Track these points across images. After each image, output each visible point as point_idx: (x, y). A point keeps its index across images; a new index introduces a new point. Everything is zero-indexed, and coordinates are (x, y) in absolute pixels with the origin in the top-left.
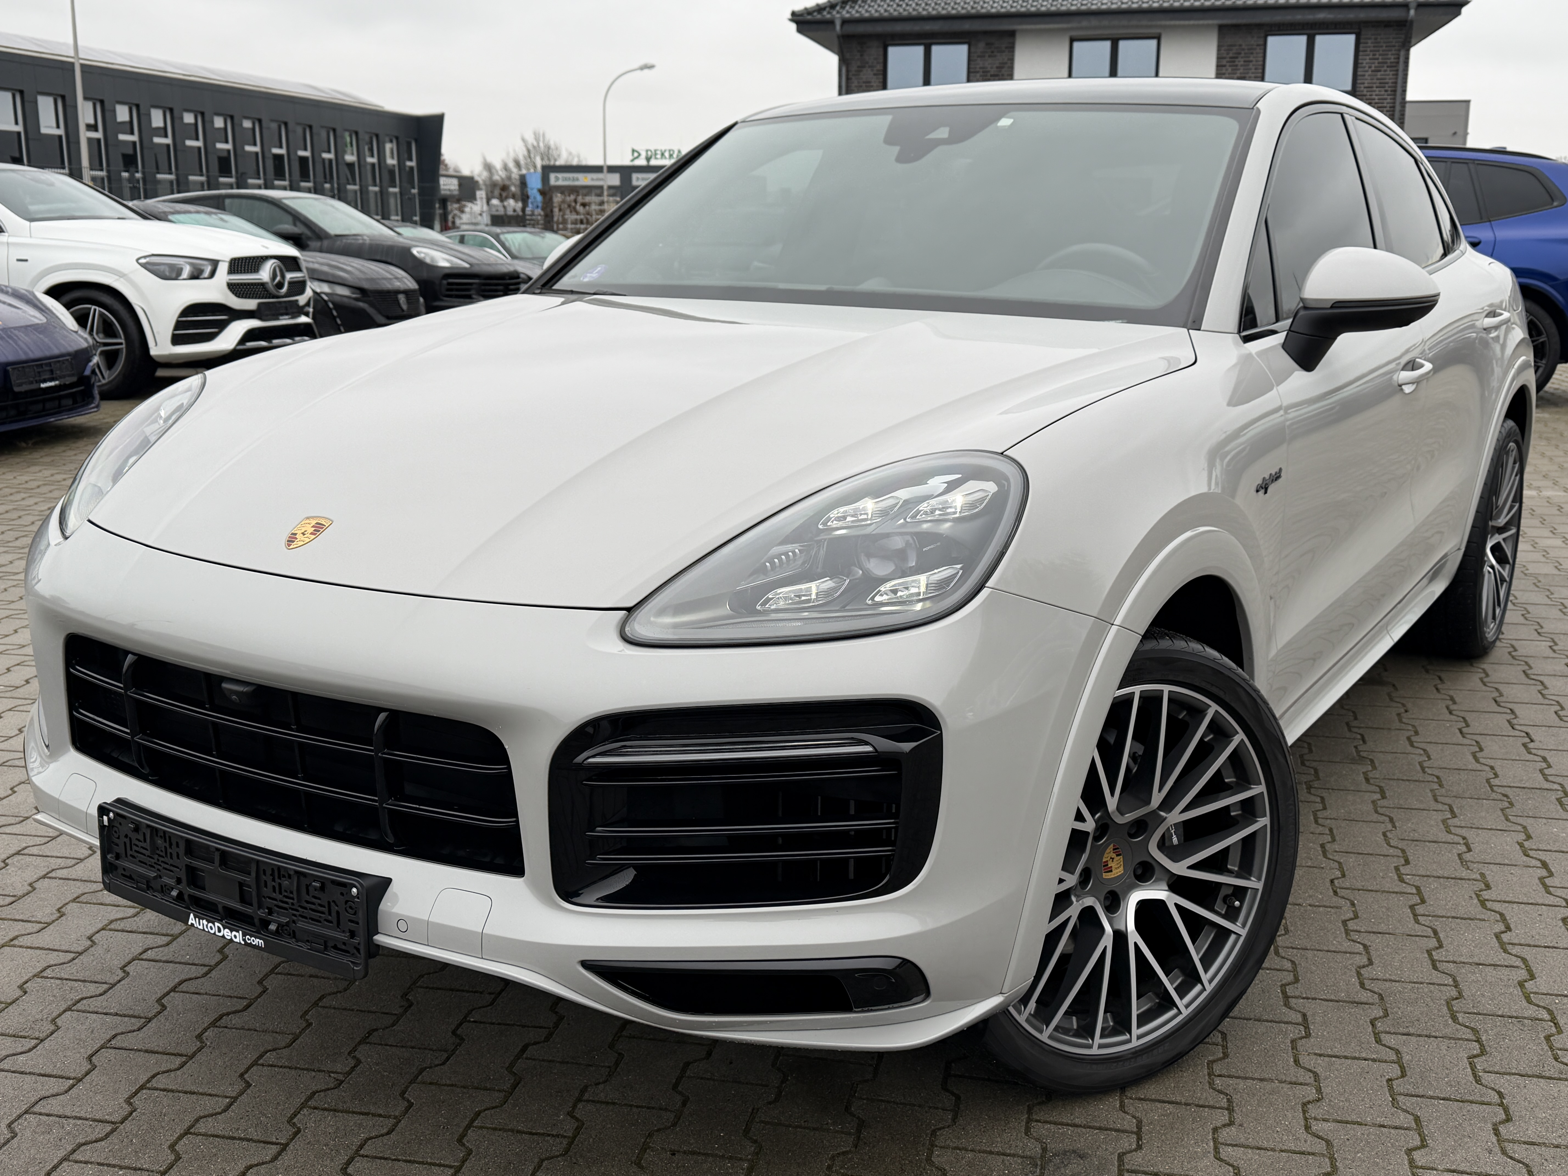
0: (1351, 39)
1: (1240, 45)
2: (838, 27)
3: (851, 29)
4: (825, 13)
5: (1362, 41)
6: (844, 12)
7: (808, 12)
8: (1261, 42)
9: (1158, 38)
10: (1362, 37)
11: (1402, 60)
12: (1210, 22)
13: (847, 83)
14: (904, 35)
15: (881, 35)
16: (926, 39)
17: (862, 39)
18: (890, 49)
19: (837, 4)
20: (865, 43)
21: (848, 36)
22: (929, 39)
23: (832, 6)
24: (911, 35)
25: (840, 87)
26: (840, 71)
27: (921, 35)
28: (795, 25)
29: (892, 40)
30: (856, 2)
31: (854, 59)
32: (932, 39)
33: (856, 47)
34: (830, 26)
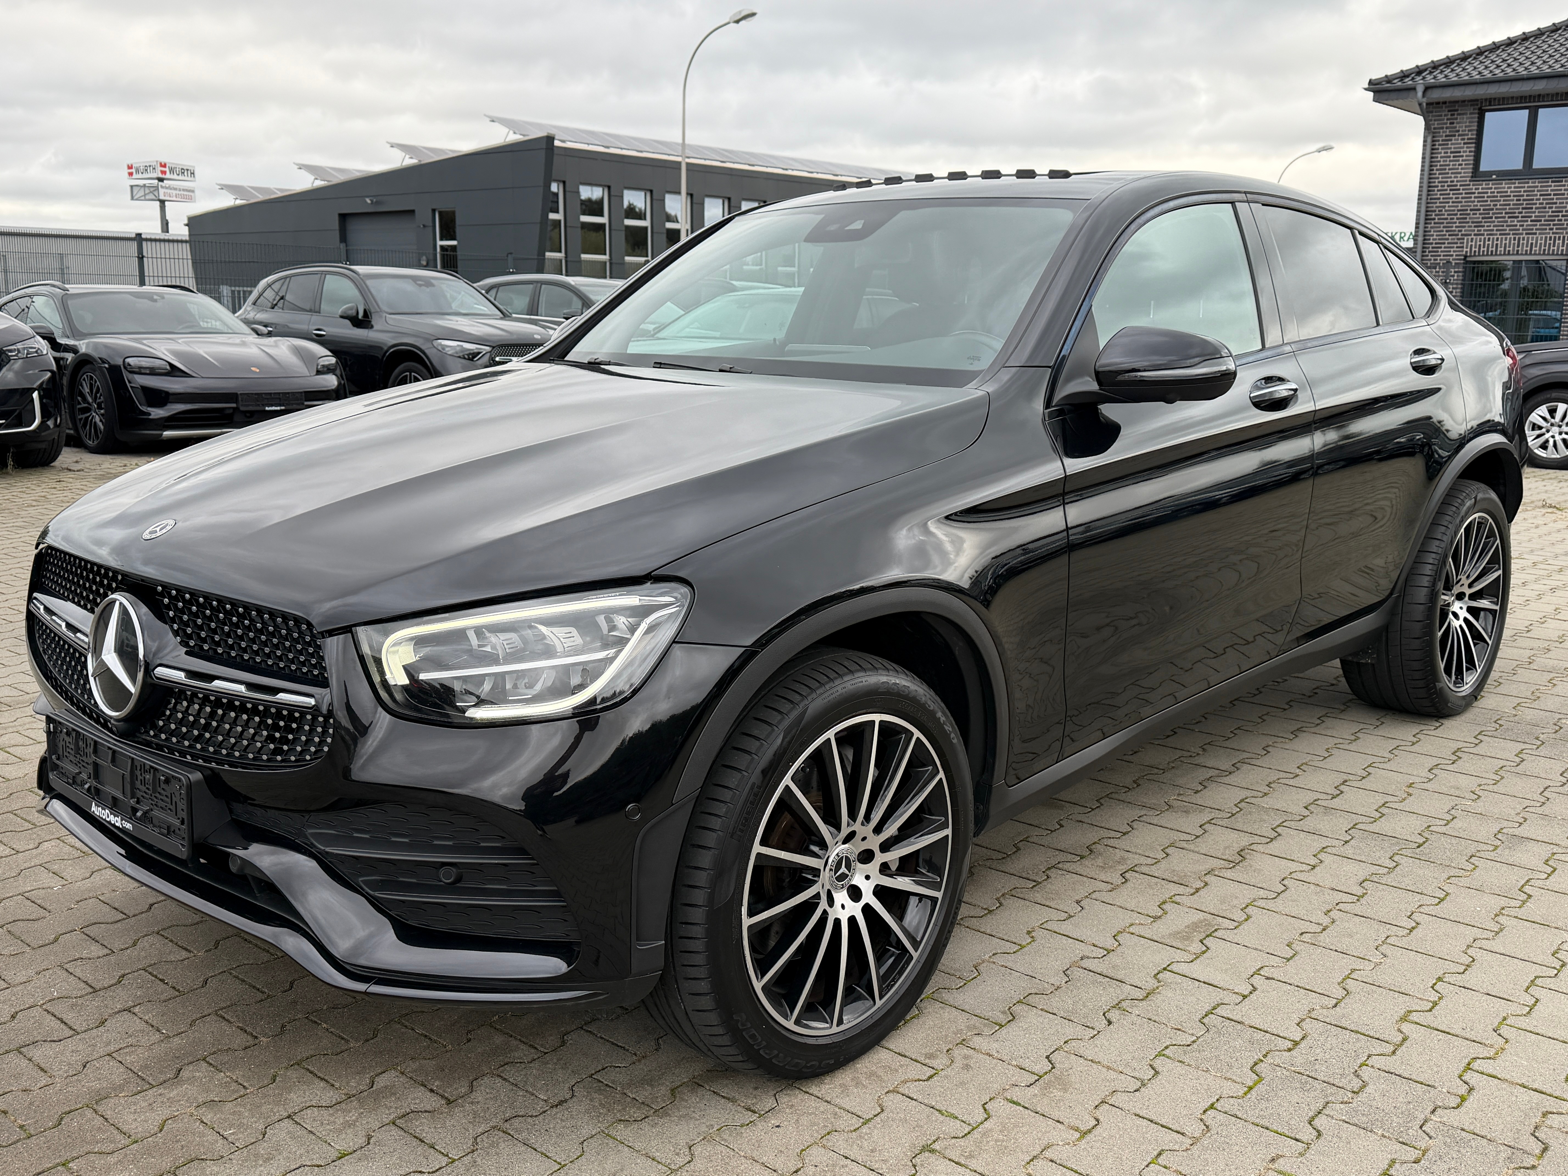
2: (1420, 94)
3: (1436, 95)
4: (1407, 80)
6: (1430, 79)
7: (1388, 79)
13: (1432, 153)
14: (1503, 98)
15: (1477, 100)
16: (1530, 102)
17: (1453, 106)
18: (1488, 115)
19: (1426, 70)
20: (1457, 110)
21: (1438, 103)
22: (1534, 102)
23: (1419, 71)
24: (1512, 98)
25: (1423, 158)
26: (1425, 141)
27: (1526, 97)
28: (1372, 94)
29: (1490, 105)
30: (1447, 67)
31: (1443, 128)
32: (1539, 101)
33: (1445, 115)
34: (1412, 93)
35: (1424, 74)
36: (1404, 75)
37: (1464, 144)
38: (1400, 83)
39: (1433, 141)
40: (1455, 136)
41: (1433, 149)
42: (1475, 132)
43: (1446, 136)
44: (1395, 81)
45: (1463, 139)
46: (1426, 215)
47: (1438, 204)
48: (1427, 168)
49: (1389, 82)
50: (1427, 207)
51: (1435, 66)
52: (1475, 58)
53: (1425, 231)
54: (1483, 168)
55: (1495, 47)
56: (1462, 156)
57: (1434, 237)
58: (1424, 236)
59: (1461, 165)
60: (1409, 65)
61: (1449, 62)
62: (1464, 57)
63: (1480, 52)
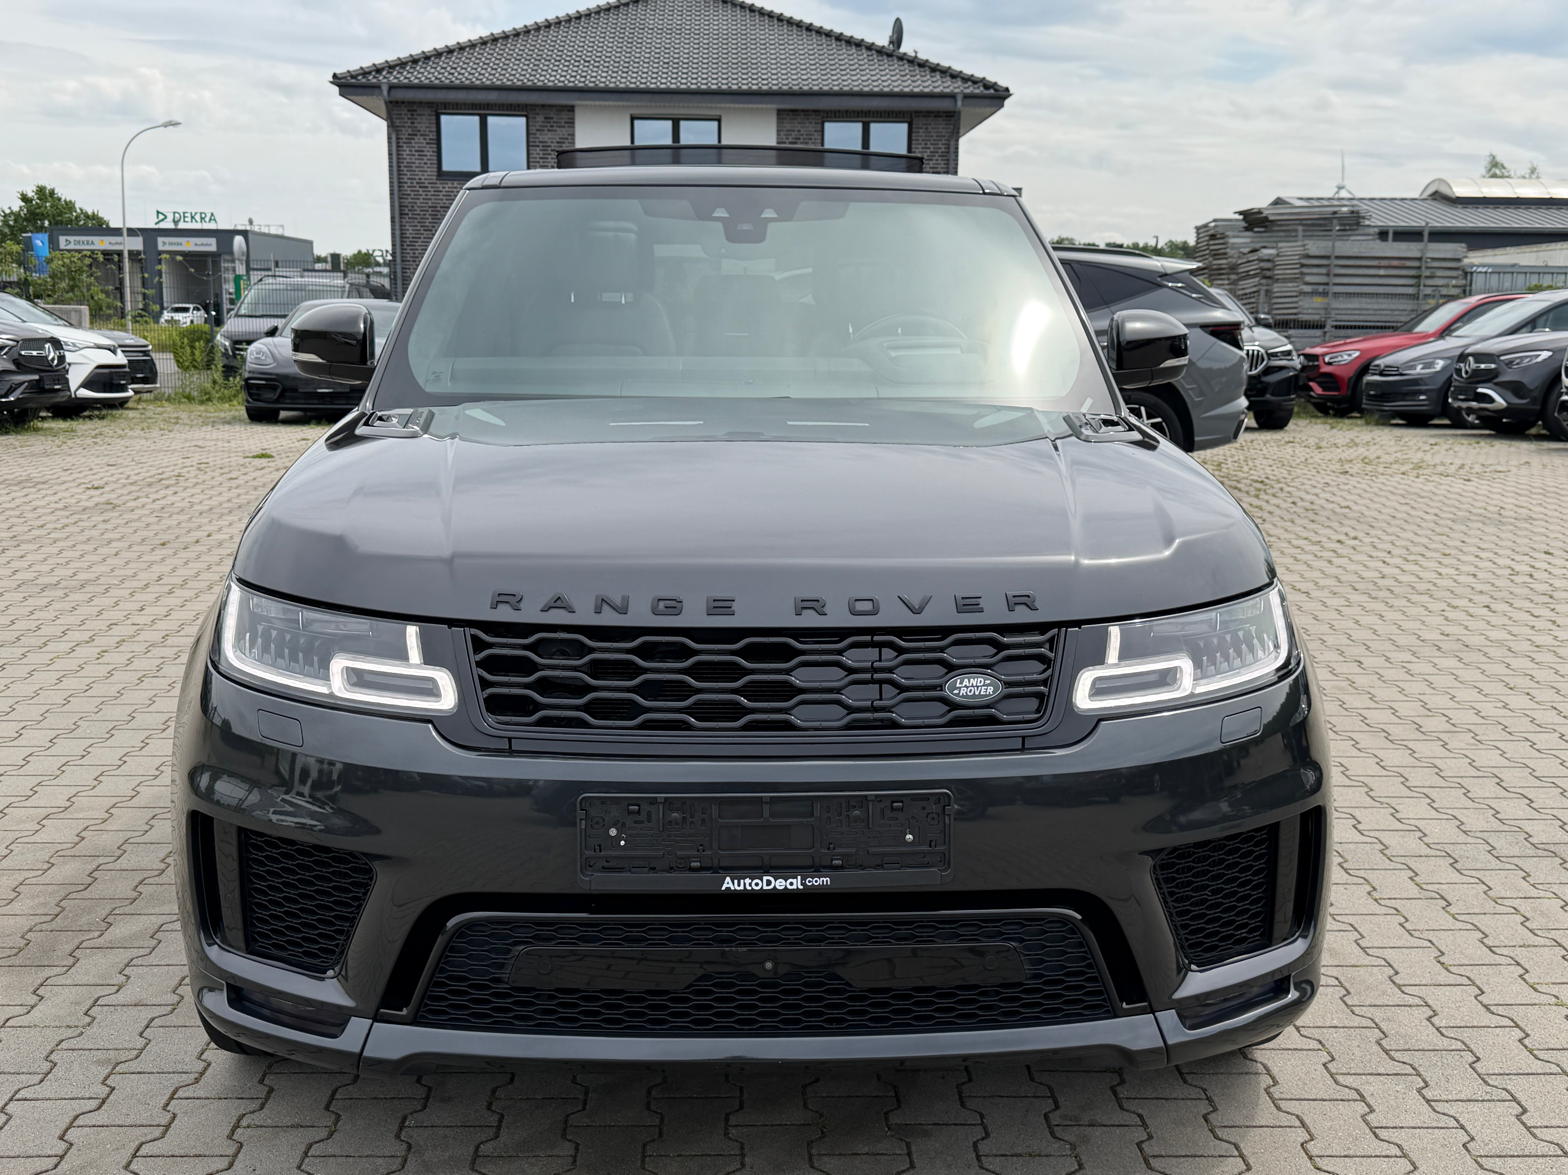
0: (904, 127)
1: (799, 131)
2: (385, 93)
3: (399, 95)
4: (371, 77)
5: (914, 130)
6: (390, 79)
7: (351, 75)
8: (819, 128)
9: (719, 120)
10: (914, 126)
11: (952, 149)
12: (769, 106)
13: (398, 151)
14: (457, 104)
15: (432, 103)
16: (480, 109)
17: (412, 106)
18: (444, 118)
19: (383, 69)
20: (416, 111)
21: (397, 102)
22: (484, 109)
23: (378, 70)
24: (465, 104)
25: (390, 154)
26: (389, 138)
27: (476, 105)
28: (336, 89)
29: (445, 109)
30: (404, 68)
31: (404, 127)
32: (488, 109)
33: (406, 115)
34: (377, 91)
35: (384, 73)
36: (365, 73)
37: (427, 143)
38: (364, 80)
39: (398, 139)
40: (416, 135)
41: (398, 147)
42: (435, 134)
43: (409, 135)
44: (360, 77)
45: (425, 139)
46: (400, 210)
47: (410, 200)
48: (395, 164)
49: (353, 77)
50: (400, 202)
51: (390, 67)
52: (424, 63)
53: (401, 226)
54: (446, 167)
55: (438, 54)
56: (426, 155)
57: (410, 232)
58: (401, 230)
59: (426, 163)
60: (366, 63)
61: (401, 64)
62: (414, 61)
63: (426, 57)
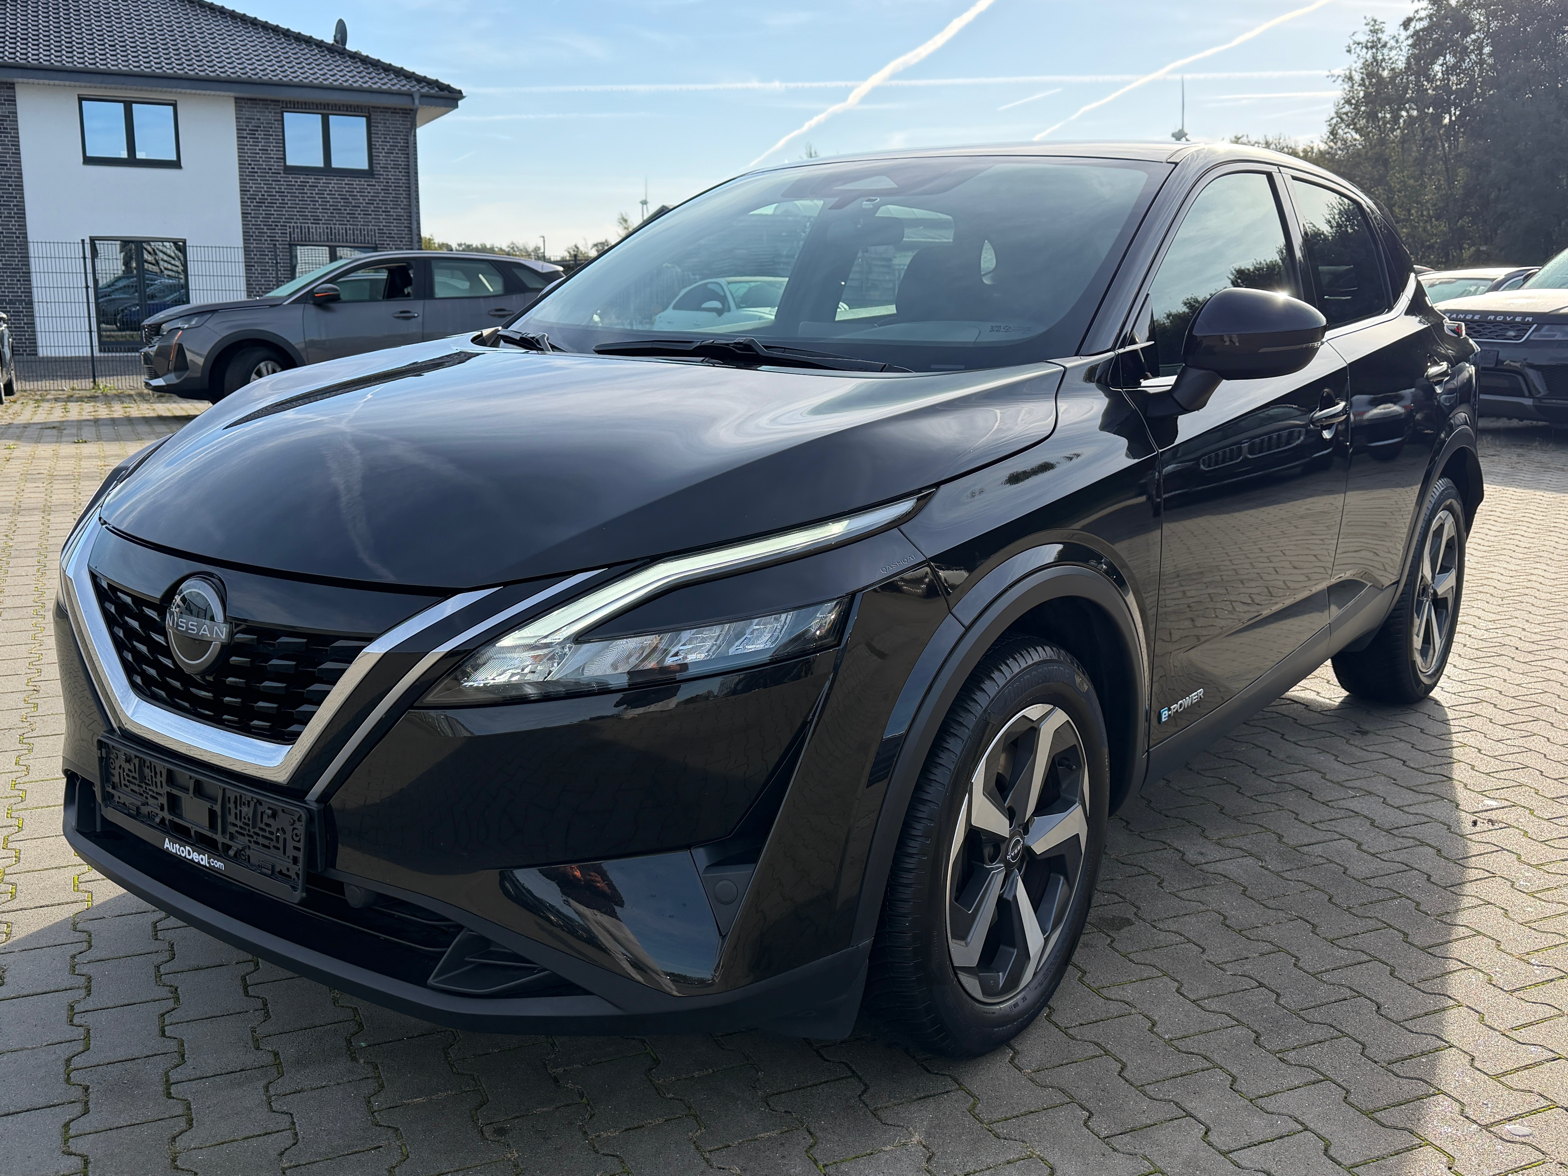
0: (362, 122)
1: (259, 119)
5: (372, 124)
8: (278, 118)
9: (175, 105)
10: (372, 121)
11: (411, 145)
12: (228, 93)
